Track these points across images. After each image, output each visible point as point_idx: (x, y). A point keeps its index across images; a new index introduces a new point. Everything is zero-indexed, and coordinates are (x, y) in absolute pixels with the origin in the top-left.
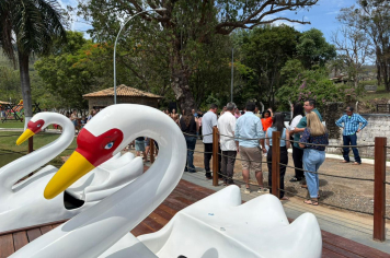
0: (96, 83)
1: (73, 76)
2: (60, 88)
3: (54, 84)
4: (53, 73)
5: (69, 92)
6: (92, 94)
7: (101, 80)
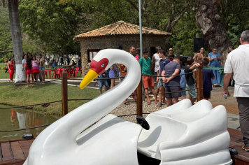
0: (84, 21)
1: (56, 14)
2: (40, 30)
3: (33, 25)
4: (32, 12)
5: (50, 34)
6: (86, 35)
7: (90, 17)
